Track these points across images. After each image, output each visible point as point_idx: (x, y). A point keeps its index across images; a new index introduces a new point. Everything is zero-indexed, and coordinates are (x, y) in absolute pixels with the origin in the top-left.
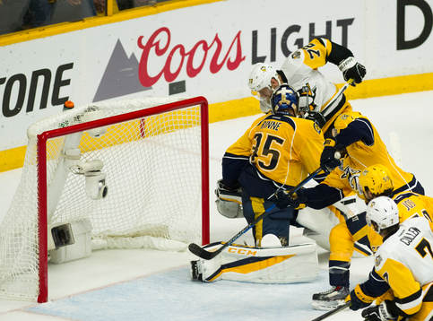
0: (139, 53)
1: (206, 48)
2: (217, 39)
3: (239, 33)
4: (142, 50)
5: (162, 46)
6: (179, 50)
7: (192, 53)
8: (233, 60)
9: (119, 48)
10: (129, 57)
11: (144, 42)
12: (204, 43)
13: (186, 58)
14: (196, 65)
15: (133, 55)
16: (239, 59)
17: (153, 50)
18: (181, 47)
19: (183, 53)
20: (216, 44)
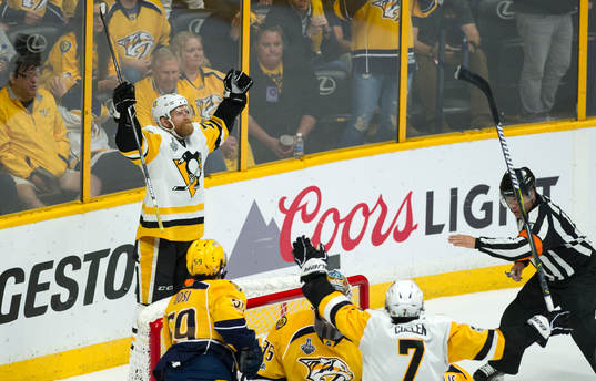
0: (280, 219)
1: (367, 213)
2: (380, 201)
3: (411, 193)
4: (285, 215)
5: (310, 211)
6: (331, 215)
7: (349, 219)
8: (401, 229)
9: (255, 211)
10: (268, 223)
11: (287, 205)
12: (364, 206)
13: (341, 226)
14: (353, 235)
15: (273, 220)
16: (410, 227)
17: (298, 215)
18: (335, 211)
19: (337, 220)
20: (379, 208)
